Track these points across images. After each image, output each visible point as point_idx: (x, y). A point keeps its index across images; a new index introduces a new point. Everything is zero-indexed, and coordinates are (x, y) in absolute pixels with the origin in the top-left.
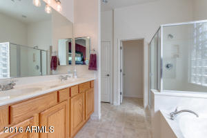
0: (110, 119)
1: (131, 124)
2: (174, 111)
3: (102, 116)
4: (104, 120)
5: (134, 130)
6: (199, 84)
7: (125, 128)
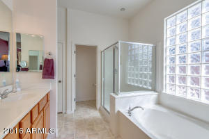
0: (69, 132)
1: (93, 130)
2: (128, 109)
3: (59, 131)
4: (63, 136)
5: (97, 134)
6: (136, 85)
7: (89, 135)
